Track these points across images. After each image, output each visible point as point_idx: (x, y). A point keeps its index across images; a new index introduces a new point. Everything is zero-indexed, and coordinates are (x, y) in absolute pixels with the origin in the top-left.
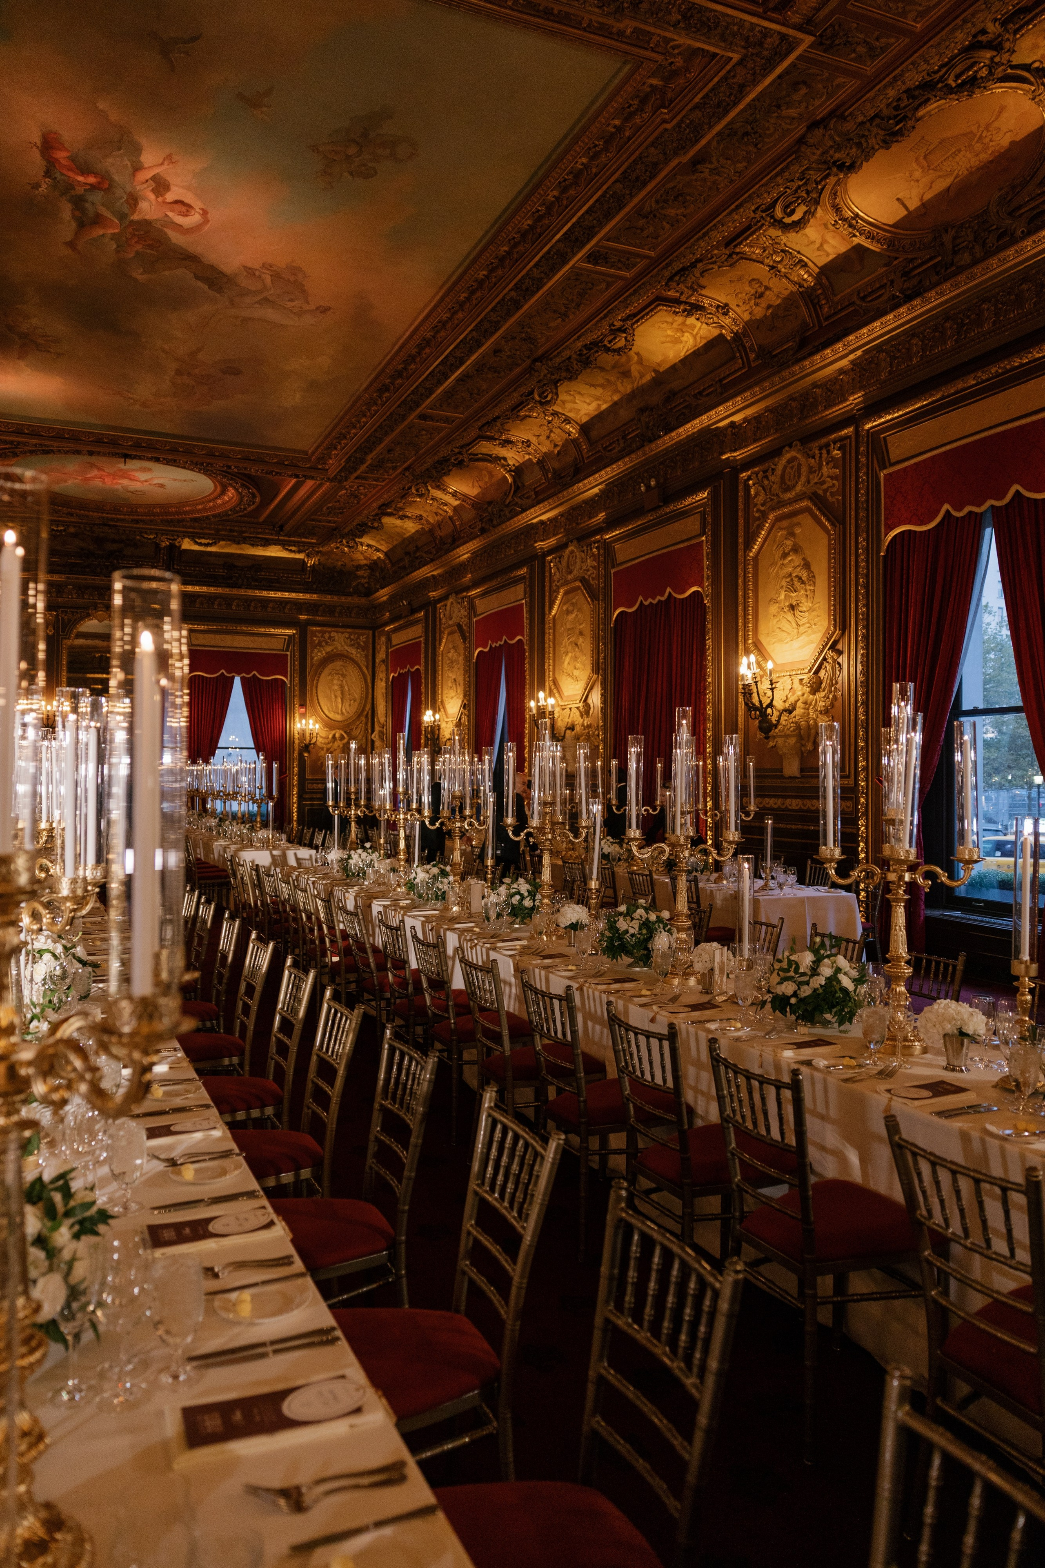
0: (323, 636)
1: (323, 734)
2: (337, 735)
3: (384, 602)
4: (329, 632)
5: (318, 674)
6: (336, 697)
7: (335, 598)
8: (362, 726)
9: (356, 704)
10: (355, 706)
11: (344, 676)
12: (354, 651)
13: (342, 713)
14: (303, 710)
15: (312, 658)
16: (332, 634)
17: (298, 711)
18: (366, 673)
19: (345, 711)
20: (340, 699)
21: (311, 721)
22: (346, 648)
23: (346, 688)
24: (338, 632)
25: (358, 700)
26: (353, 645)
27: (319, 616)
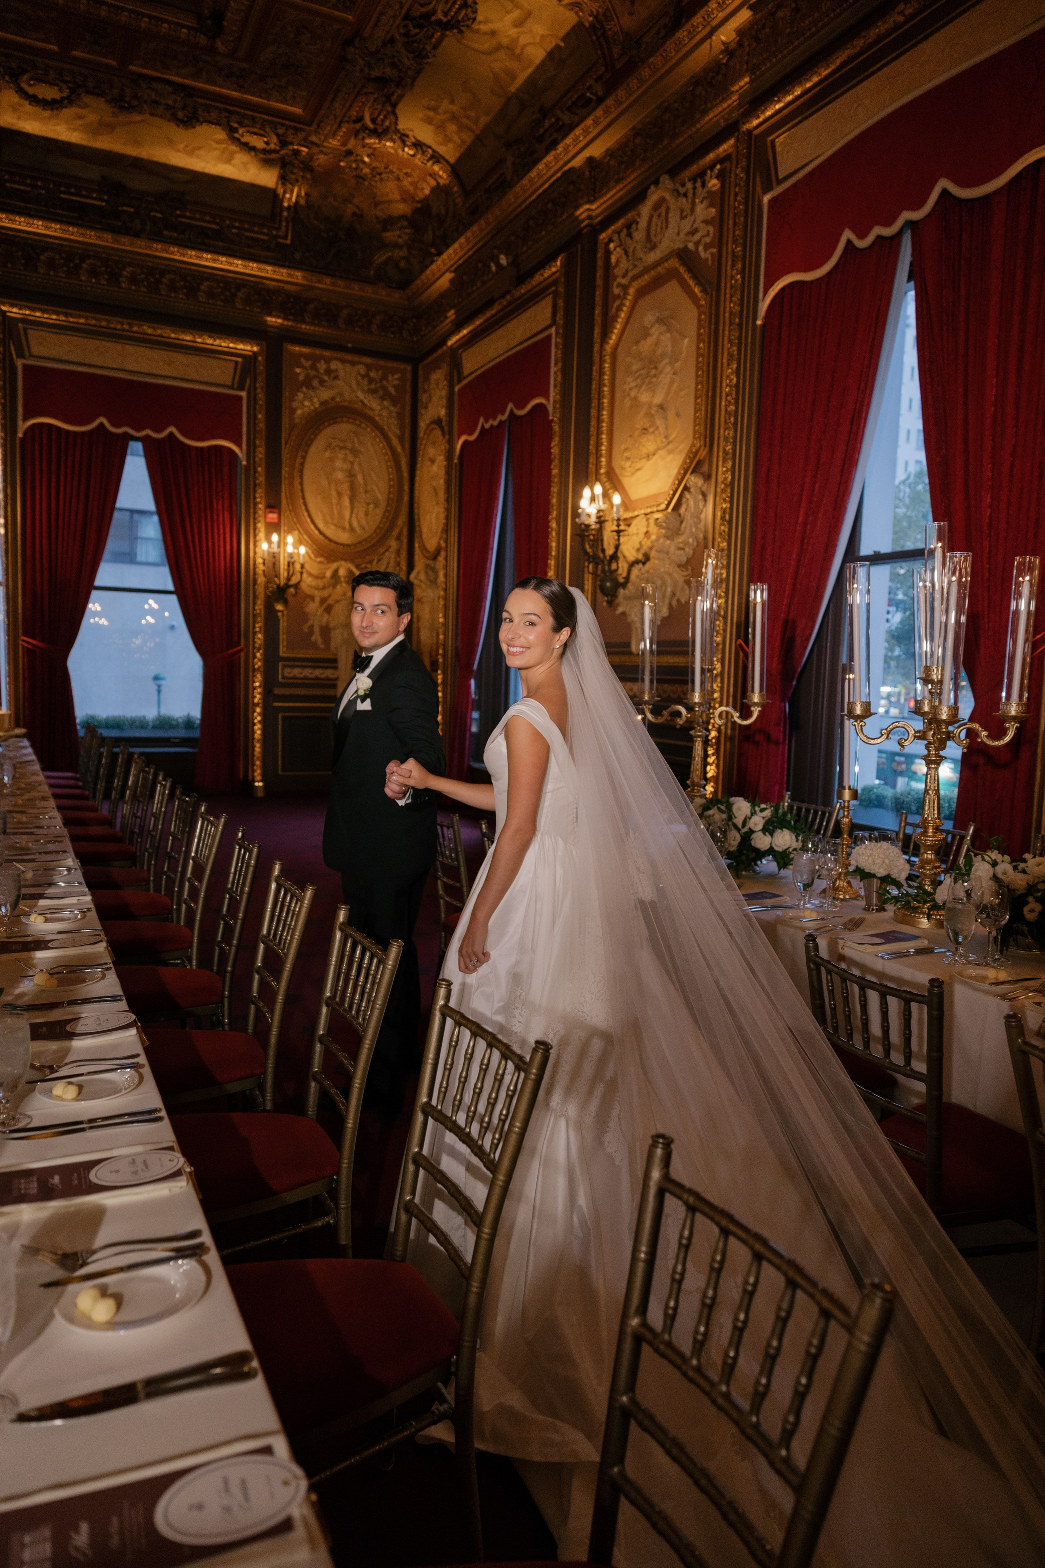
0: (314, 367)
1: (313, 567)
2: (342, 572)
3: (443, 295)
4: (328, 361)
5: (304, 444)
6: (340, 495)
7: (341, 286)
8: (391, 555)
9: (379, 512)
10: (378, 514)
11: (355, 452)
12: (375, 405)
13: (352, 529)
14: (273, 516)
15: (293, 411)
16: (334, 365)
17: (264, 517)
18: (399, 449)
19: (355, 524)
20: (346, 502)
21: (290, 539)
22: (361, 395)
23: (360, 478)
24: (343, 361)
25: (383, 505)
26: (373, 392)
27: (306, 323)
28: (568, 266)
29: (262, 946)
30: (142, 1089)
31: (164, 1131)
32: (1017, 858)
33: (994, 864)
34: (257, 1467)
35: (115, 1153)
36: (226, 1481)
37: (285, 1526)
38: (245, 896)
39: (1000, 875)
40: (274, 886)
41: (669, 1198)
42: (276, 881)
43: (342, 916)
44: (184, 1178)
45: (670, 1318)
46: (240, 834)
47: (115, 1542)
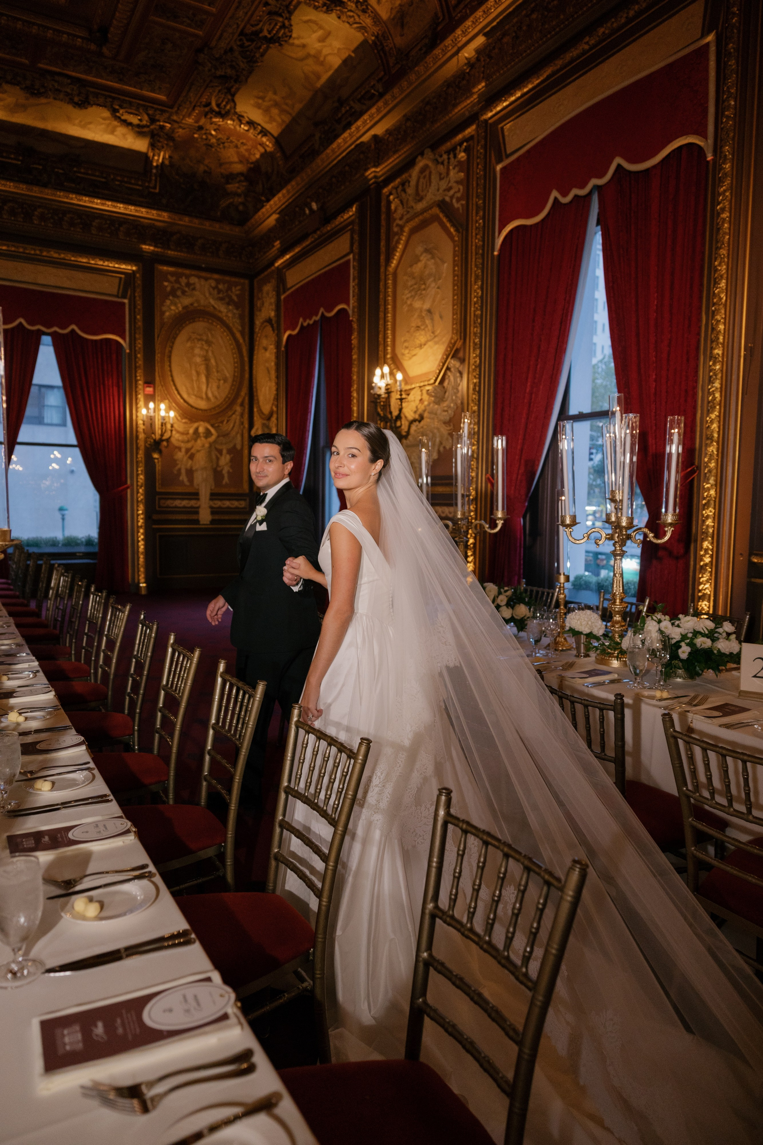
0: (177, 281)
1: (180, 426)
2: (201, 430)
3: (271, 230)
4: (188, 277)
5: (171, 338)
6: (198, 374)
7: (196, 223)
8: (236, 417)
9: (228, 386)
10: (226, 389)
11: (209, 343)
12: (223, 308)
13: (208, 399)
14: (149, 390)
15: (163, 313)
16: (192, 280)
17: (143, 390)
18: (241, 341)
19: (210, 395)
20: (203, 379)
21: (163, 406)
22: (212, 302)
23: (213, 361)
24: (199, 277)
25: (230, 380)
26: (221, 299)
27: (171, 250)
28: (361, 211)
29: (163, 692)
30: (93, 783)
31: (113, 808)
32: (674, 617)
33: (659, 622)
34: (203, 990)
35: (83, 821)
36: (185, 997)
37: (225, 1017)
38: (148, 659)
39: (663, 629)
40: (170, 650)
41: (450, 827)
42: (172, 647)
43: (222, 667)
44: (133, 834)
45: (453, 901)
46: (142, 617)
47: (120, 1031)
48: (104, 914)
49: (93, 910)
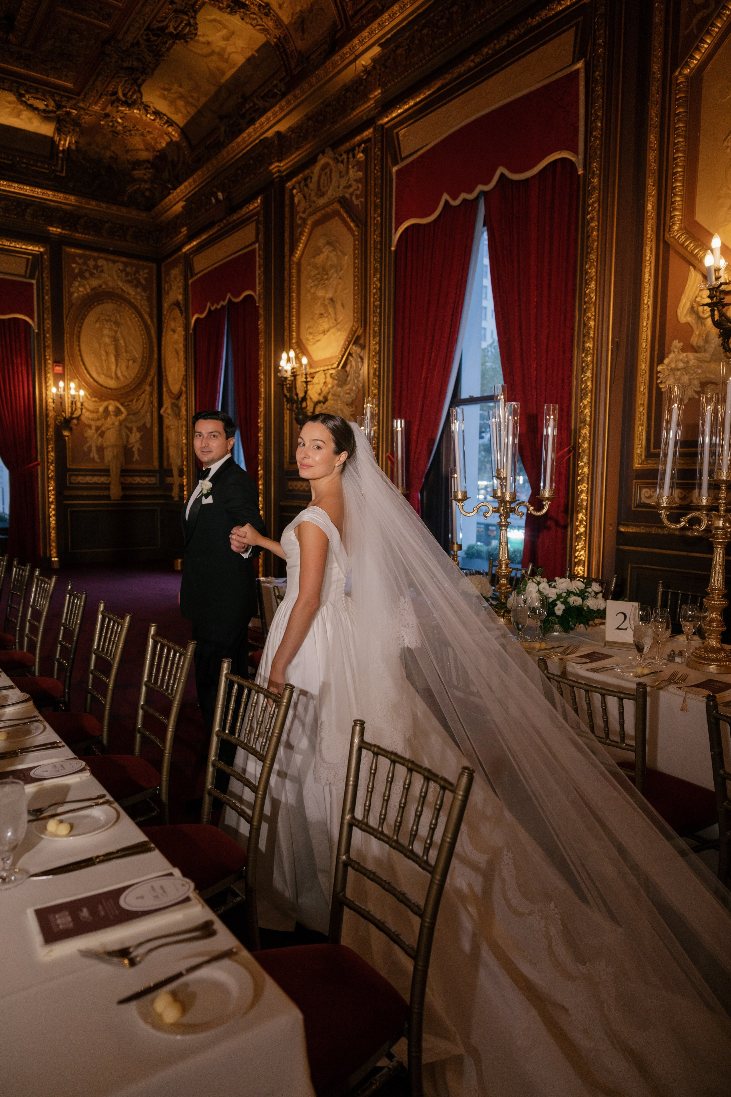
0: (85, 263)
1: (90, 405)
2: (111, 408)
3: (178, 216)
4: (95, 259)
5: (80, 318)
6: (107, 353)
7: (103, 207)
8: (146, 396)
9: (137, 366)
10: (135, 368)
11: (117, 324)
12: (131, 291)
13: (117, 378)
14: (59, 369)
15: (71, 294)
16: (100, 263)
17: (52, 370)
18: (149, 322)
19: (119, 374)
20: (113, 359)
21: (72, 385)
22: (121, 284)
23: (122, 342)
24: (107, 260)
25: (139, 361)
26: (129, 282)
27: (79, 233)
28: (265, 203)
29: (94, 656)
30: (45, 733)
31: (66, 752)
32: (550, 580)
33: (539, 583)
34: (167, 882)
35: (42, 763)
36: (152, 887)
37: (187, 899)
38: (78, 626)
39: (541, 590)
40: (100, 616)
41: (364, 752)
42: (102, 614)
43: (153, 630)
44: (88, 771)
46: (70, 587)
47: (102, 913)
48: (73, 833)
49: (64, 829)
